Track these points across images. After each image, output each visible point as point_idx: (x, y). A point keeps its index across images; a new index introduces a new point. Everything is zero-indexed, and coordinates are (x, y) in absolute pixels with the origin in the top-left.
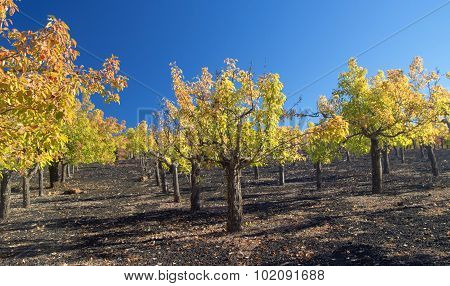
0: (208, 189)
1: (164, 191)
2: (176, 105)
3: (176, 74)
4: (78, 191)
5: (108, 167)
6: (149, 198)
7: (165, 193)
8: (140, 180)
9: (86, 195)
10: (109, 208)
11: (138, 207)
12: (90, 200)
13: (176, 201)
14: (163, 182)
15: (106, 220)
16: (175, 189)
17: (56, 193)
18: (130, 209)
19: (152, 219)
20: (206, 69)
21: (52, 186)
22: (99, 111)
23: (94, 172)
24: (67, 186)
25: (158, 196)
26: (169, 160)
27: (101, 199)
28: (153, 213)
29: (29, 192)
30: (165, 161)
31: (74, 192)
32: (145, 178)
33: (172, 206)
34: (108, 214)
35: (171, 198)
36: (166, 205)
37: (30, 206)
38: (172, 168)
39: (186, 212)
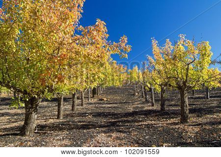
0: (168, 100)
1: (146, 100)
2: (153, 58)
3: (155, 43)
4: (105, 99)
5: (118, 88)
6: (139, 104)
7: (147, 101)
8: (134, 95)
9: (109, 101)
10: (121, 108)
11: (134, 108)
12: (111, 104)
13: (153, 105)
14: (146, 96)
15: (119, 114)
16: (152, 99)
17: (96, 100)
18: (131, 109)
19: (141, 114)
20: (168, 40)
21: (93, 97)
22: (114, 61)
23: (112, 90)
24: (100, 97)
25: (143, 103)
26: (149, 85)
27: (116, 103)
28: (142, 111)
29: (84, 99)
30: (147, 86)
31: (103, 100)
32: (137, 94)
33: (151, 108)
34: (120, 111)
35: (150, 104)
36: (147, 107)
37: (84, 106)
38: (150, 89)
39: (158, 112)
